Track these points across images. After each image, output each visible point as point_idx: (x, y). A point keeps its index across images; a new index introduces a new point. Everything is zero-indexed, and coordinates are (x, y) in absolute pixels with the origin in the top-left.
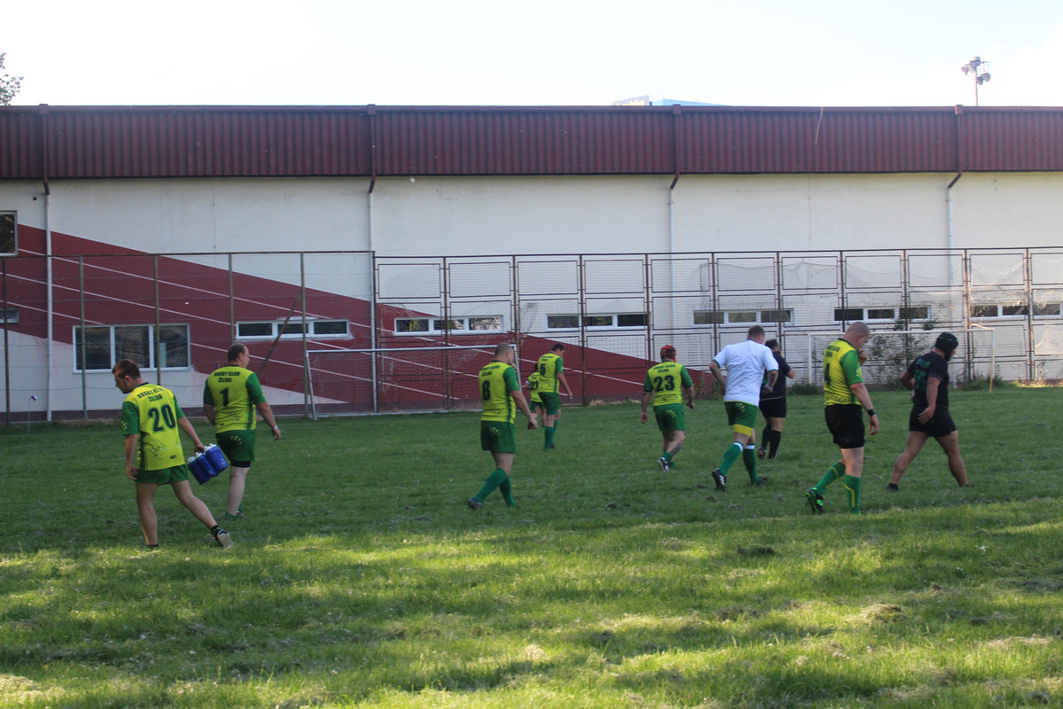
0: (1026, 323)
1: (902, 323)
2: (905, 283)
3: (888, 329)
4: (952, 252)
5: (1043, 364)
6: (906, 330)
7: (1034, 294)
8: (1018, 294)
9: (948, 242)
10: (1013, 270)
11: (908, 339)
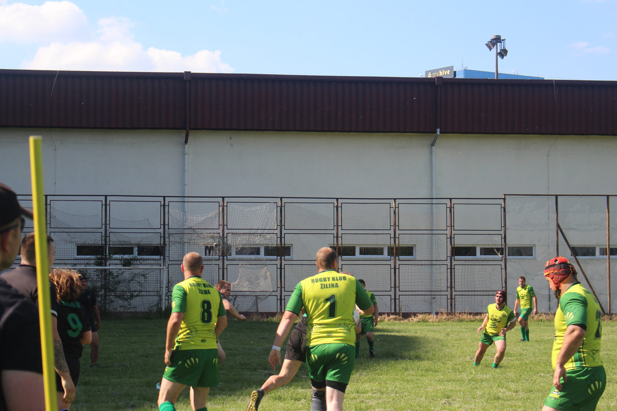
0: (220, 263)
1: (101, 259)
2: (106, 224)
3: (88, 264)
4: (186, 199)
5: (235, 299)
6: (106, 266)
7: (230, 237)
8: (213, 237)
9: (184, 191)
10: (210, 215)
11: (106, 274)
